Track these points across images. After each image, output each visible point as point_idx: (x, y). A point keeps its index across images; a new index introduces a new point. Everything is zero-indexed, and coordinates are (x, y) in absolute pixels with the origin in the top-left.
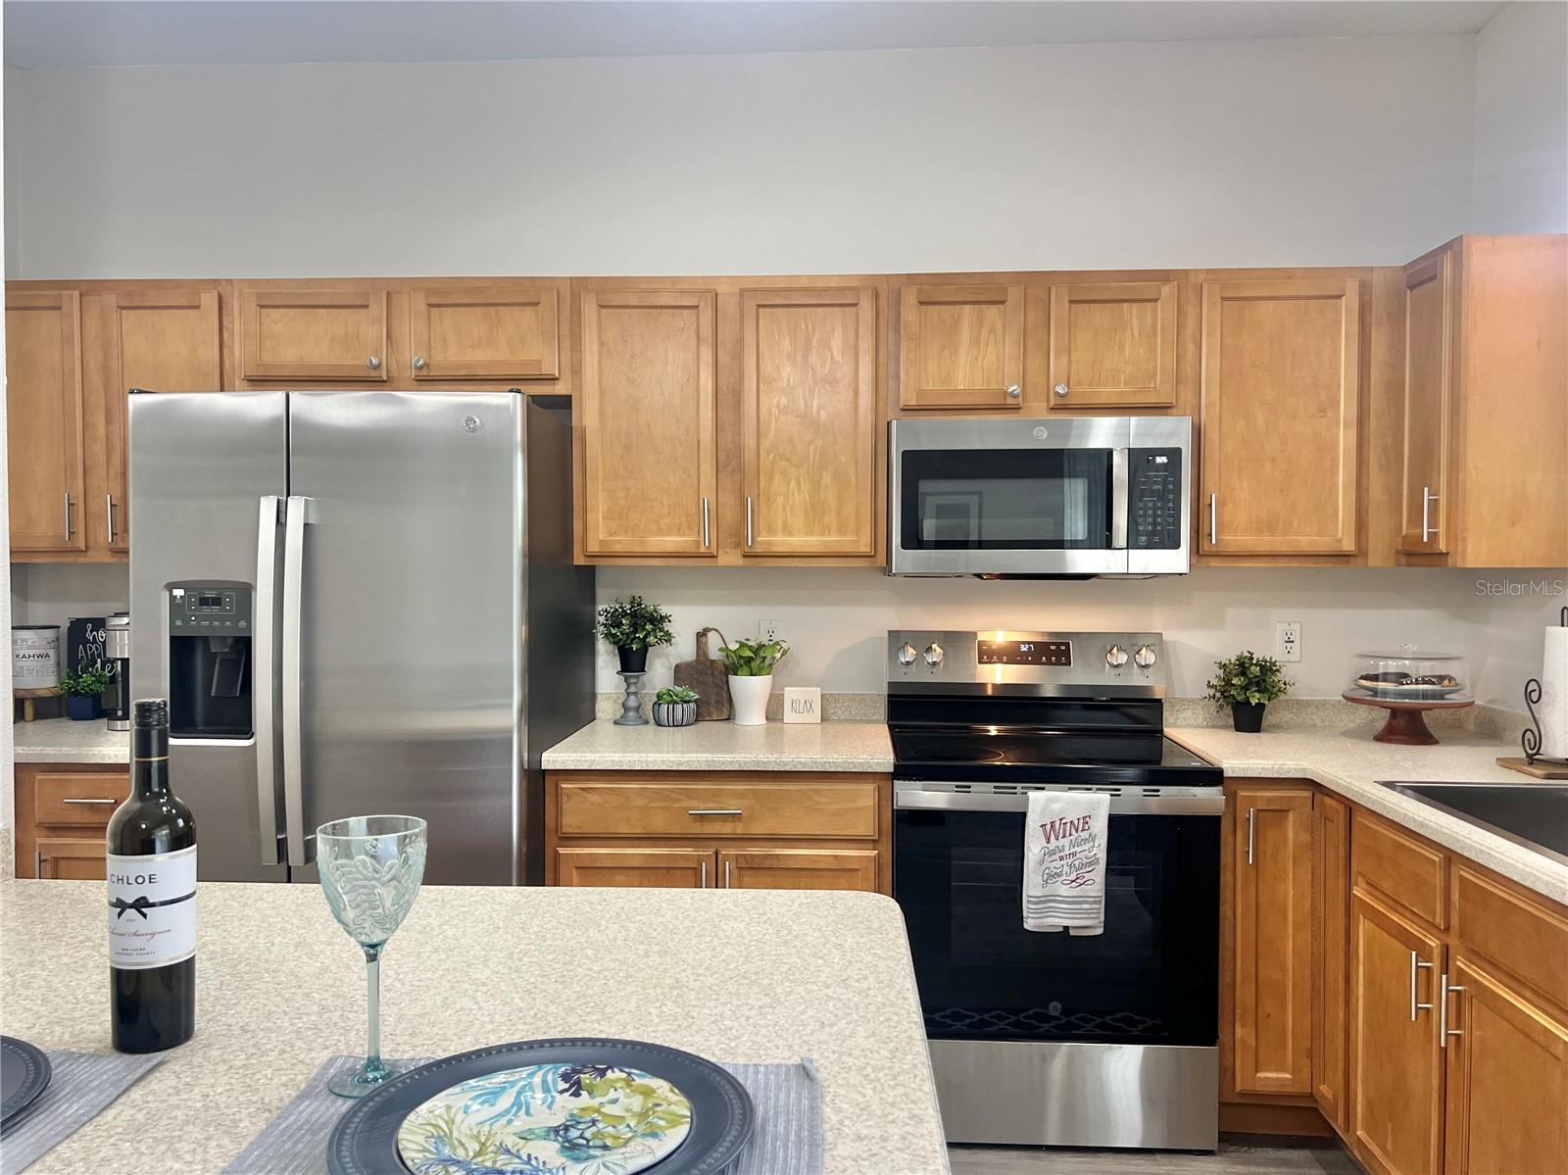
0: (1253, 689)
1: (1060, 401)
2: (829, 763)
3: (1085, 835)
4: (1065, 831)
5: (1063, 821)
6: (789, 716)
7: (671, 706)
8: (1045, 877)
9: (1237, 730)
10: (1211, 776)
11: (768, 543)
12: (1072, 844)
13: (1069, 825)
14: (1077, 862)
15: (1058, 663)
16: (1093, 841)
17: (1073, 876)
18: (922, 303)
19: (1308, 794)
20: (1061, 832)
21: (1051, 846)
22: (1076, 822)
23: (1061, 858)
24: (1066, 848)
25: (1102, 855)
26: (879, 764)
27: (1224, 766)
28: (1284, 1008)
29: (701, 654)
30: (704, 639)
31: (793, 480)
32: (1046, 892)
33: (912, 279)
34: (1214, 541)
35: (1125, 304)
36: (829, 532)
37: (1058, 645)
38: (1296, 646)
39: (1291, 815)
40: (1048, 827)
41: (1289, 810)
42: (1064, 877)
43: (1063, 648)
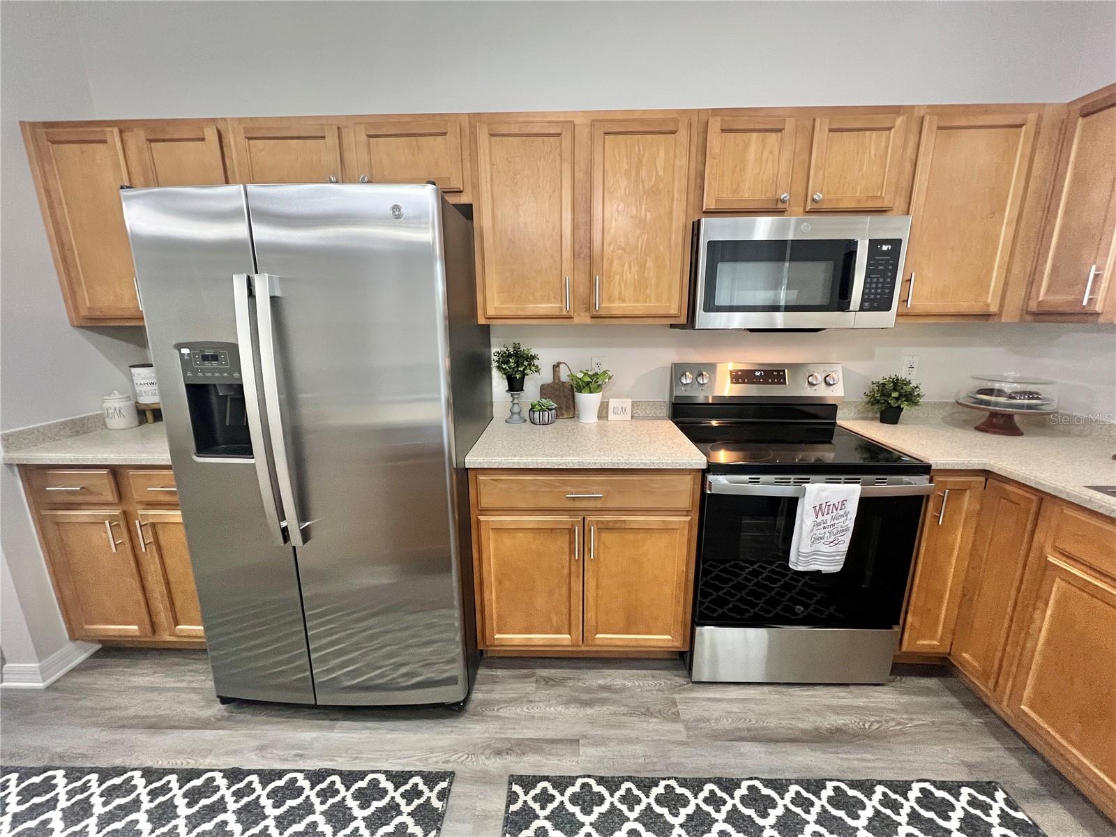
0: (903, 399)
1: (815, 206)
2: (662, 463)
3: (842, 512)
4: (829, 510)
5: (828, 504)
6: (611, 416)
7: (541, 413)
8: (813, 540)
9: (881, 422)
10: (923, 469)
11: (609, 308)
12: (833, 519)
13: (831, 506)
14: (835, 531)
15: (779, 383)
16: (847, 516)
17: (832, 539)
18: (723, 131)
19: (983, 479)
20: (826, 510)
21: (819, 520)
22: (837, 505)
23: (825, 528)
24: (829, 522)
25: (851, 525)
26: (696, 464)
27: (931, 462)
29: (556, 378)
30: (557, 369)
31: (627, 264)
32: (812, 549)
33: (715, 112)
34: (909, 306)
35: (868, 133)
36: (650, 300)
37: (778, 371)
38: (914, 371)
39: (968, 492)
40: (818, 508)
41: (966, 490)
42: (825, 540)
43: (781, 373)
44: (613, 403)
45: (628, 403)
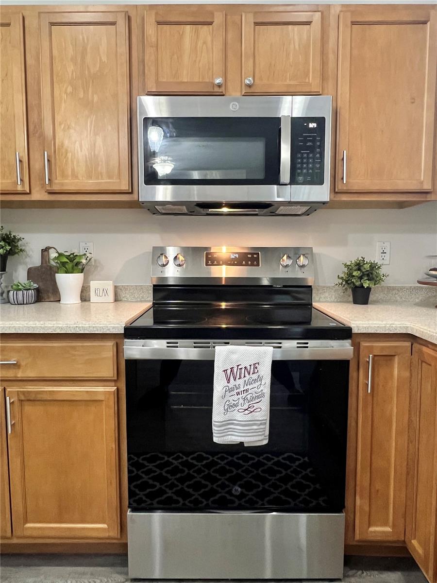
0: (365, 278)
1: (249, 90)
2: (79, 328)
3: (255, 376)
4: (240, 373)
5: (239, 367)
6: (93, 298)
7: (15, 292)
8: (226, 407)
9: (354, 303)
10: (343, 333)
11: (62, 184)
12: (246, 384)
13: (243, 370)
14: (249, 397)
15: (252, 265)
16: (261, 380)
17: (246, 407)
18: (159, 23)
19: (408, 344)
20: (238, 373)
21: (231, 385)
22: (249, 368)
23: (238, 394)
24: (242, 386)
25: (267, 391)
26: (114, 328)
27: (352, 326)
28: (388, 486)
29: (44, 262)
30: (46, 253)
31: (77, 142)
32: (227, 417)
33: (152, 7)
34: (345, 182)
35: (290, 26)
36: (102, 176)
37: (252, 254)
38: (387, 256)
39: (396, 359)
40: (229, 372)
41: (395, 355)
42: (240, 407)
43: (255, 256)
44: (94, 285)
45: (109, 285)
